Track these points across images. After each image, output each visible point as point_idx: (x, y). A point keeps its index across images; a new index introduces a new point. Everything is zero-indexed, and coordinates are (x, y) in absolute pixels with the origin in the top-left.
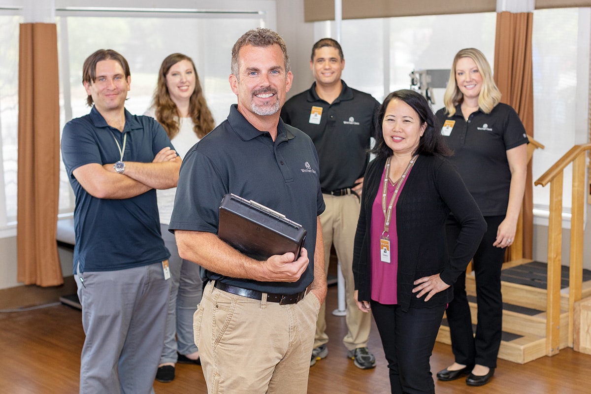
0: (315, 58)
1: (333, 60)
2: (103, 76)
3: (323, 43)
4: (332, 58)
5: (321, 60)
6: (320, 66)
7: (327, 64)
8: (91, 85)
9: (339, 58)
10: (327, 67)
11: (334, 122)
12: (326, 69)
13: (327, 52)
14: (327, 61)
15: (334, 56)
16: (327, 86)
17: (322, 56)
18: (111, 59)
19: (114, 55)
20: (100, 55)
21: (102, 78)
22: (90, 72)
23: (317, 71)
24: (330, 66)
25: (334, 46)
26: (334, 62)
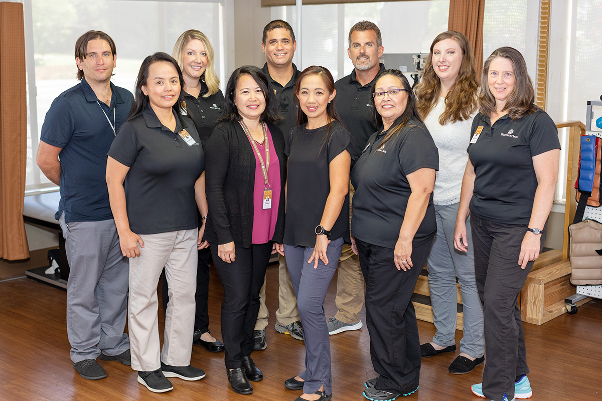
0: (267, 40)
1: (285, 40)
2: (94, 53)
3: (274, 24)
4: (284, 39)
5: (273, 41)
6: (272, 48)
7: (280, 45)
8: (83, 61)
9: (291, 39)
10: (280, 48)
11: (287, 105)
12: (279, 50)
13: (279, 33)
14: (279, 42)
15: (286, 37)
16: (280, 68)
17: (274, 38)
18: (100, 38)
19: (102, 35)
20: (92, 35)
21: (92, 54)
22: (82, 49)
23: (269, 53)
24: (282, 47)
25: (285, 27)
26: (287, 43)
